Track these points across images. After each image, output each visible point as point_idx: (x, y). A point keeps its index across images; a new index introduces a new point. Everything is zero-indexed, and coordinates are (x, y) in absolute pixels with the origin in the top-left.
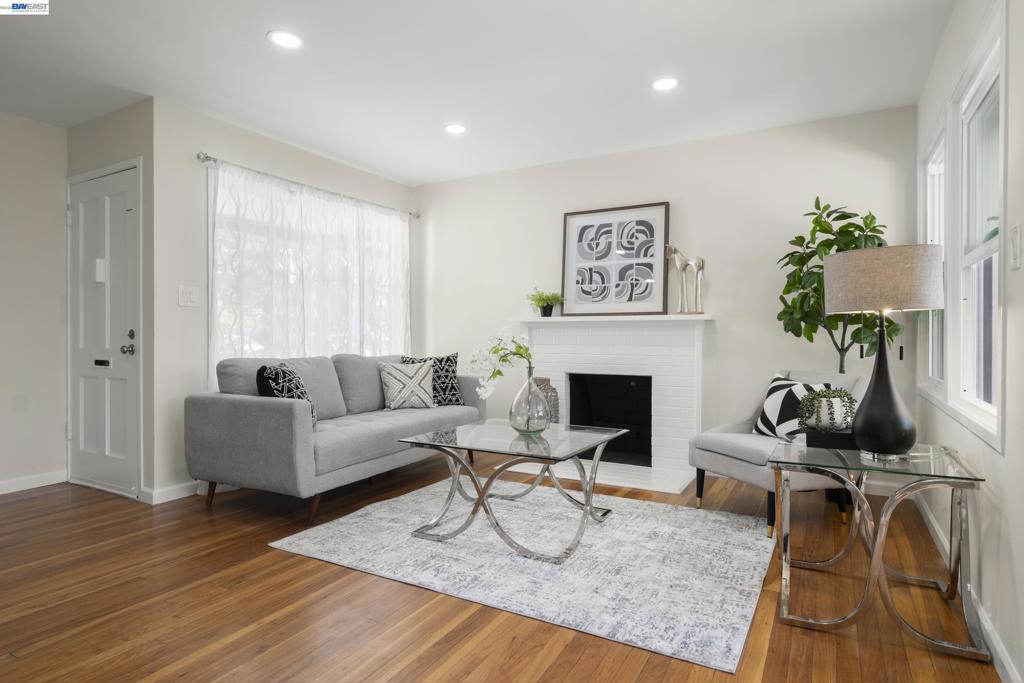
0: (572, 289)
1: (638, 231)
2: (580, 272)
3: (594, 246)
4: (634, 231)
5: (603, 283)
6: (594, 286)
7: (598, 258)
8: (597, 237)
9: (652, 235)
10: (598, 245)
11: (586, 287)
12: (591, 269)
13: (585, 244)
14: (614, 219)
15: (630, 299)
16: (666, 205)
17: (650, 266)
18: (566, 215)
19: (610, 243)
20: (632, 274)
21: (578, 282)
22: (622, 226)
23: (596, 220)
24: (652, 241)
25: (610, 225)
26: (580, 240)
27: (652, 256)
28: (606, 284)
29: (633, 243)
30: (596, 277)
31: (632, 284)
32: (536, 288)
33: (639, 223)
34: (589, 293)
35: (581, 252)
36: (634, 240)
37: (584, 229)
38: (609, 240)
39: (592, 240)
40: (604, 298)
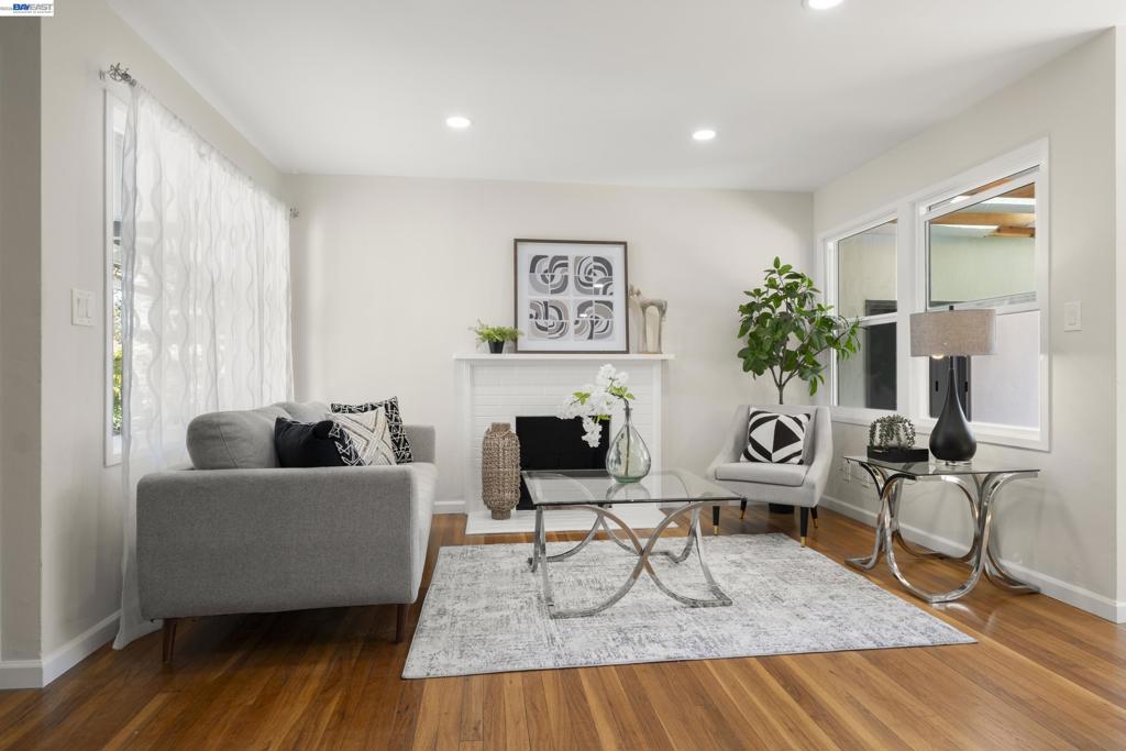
0: (525, 324)
1: (595, 267)
2: (533, 305)
3: (549, 278)
4: (591, 267)
5: (561, 318)
6: (550, 322)
7: (553, 292)
8: (551, 269)
9: (611, 274)
10: (553, 277)
11: (542, 322)
12: (546, 303)
13: (538, 275)
14: (571, 252)
15: (591, 337)
16: (625, 244)
17: (610, 304)
18: (517, 241)
19: (566, 277)
20: (591, 312)
21: (531, 316)
22: (579, 261)
23: (552, 251)
24: (611, 279)
25: (566, 258)
26: (532, 270)
27: (611, 294)
28: (564, 321)
29: (591, 279)
30: (552, 312)
31: (592, 322)
32: (479, 321)
33: (597, 259)
34: (545, 329)
35: (533, 282)
36: (591, 276)
37: (536, 259)
38: (566, 273)
39: (546, 272)
40: (561, 335)
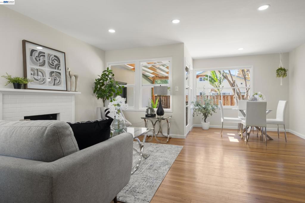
0: (29, 77)
1: (55, 59)
2: (32, 70)
3: (38, 60)
4: (53, 59)
5: (43, 76)
6: (39, 77)
7: (40, 66)
8: (39, 56)
9: (60, 63)
10: (39, 60)
11: (36, 77)
12: (37, 70)
13: (34, 57)
14: (47, 51)
15: (54, 85)
16: (64, 53)
17: (60, 73)
18: (24, 41)
19: (45, 61)
20: (54, 75)
21: (32, 74)
22: (49, 55)
23: (39, 48)
24: (60, 65)
25: (44, 53)
26: (31, 55)
27: (60, 70)
28: (44, 77)
29: (53, 63)
30: (40, 73)
31: (54, 79)
33: (55, 56)
34: (37, 80)
35: (31, 59)
36: (53, 62)
37: (33, 51)
38: (44, 59)
39: (37, 57)
40: (44, 83)
